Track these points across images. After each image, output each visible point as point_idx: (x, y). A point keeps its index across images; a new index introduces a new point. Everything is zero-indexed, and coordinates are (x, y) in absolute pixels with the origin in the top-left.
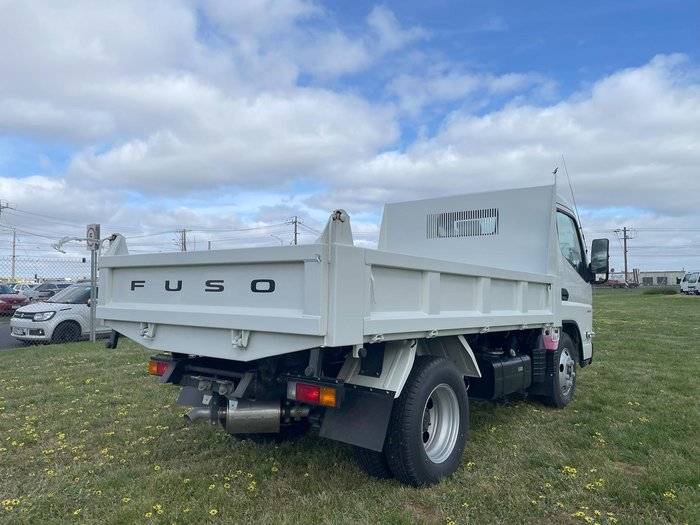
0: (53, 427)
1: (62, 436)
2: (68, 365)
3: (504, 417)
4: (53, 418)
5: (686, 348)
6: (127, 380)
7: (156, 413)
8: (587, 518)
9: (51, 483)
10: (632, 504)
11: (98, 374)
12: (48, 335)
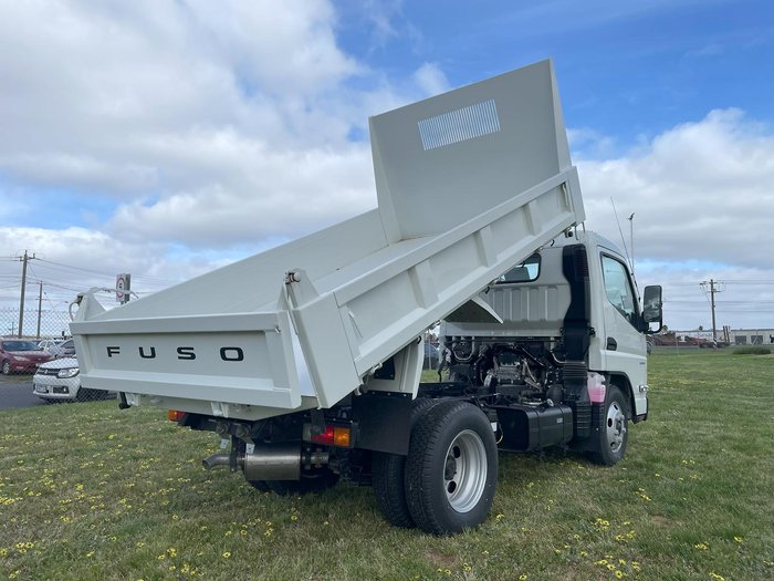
0: (72, 479)
1: (80, 487)
2: (91, 421)
3: (545, 473)
4: (72, 470)
5: (764, 409)
6: (152, 436)
7: (178, 467)
8: (609, 566)
9: (66, 529)
10: (660, 555)
11: (123, 430)
12: (73, 393)
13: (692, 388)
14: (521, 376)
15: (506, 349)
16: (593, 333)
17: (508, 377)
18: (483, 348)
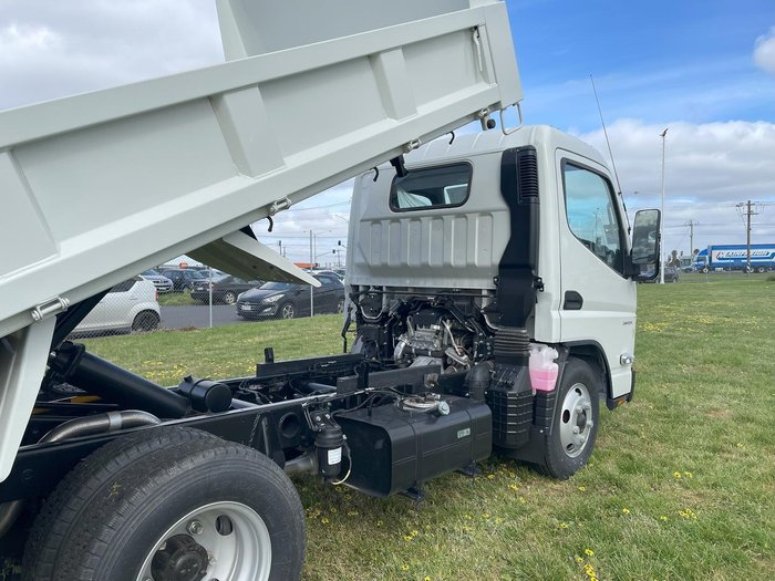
13: (714, 329)
14: (442, 345)
15: (426, 306)
16: (540, 286)
17: (424, 346)
18: (395, 303)
